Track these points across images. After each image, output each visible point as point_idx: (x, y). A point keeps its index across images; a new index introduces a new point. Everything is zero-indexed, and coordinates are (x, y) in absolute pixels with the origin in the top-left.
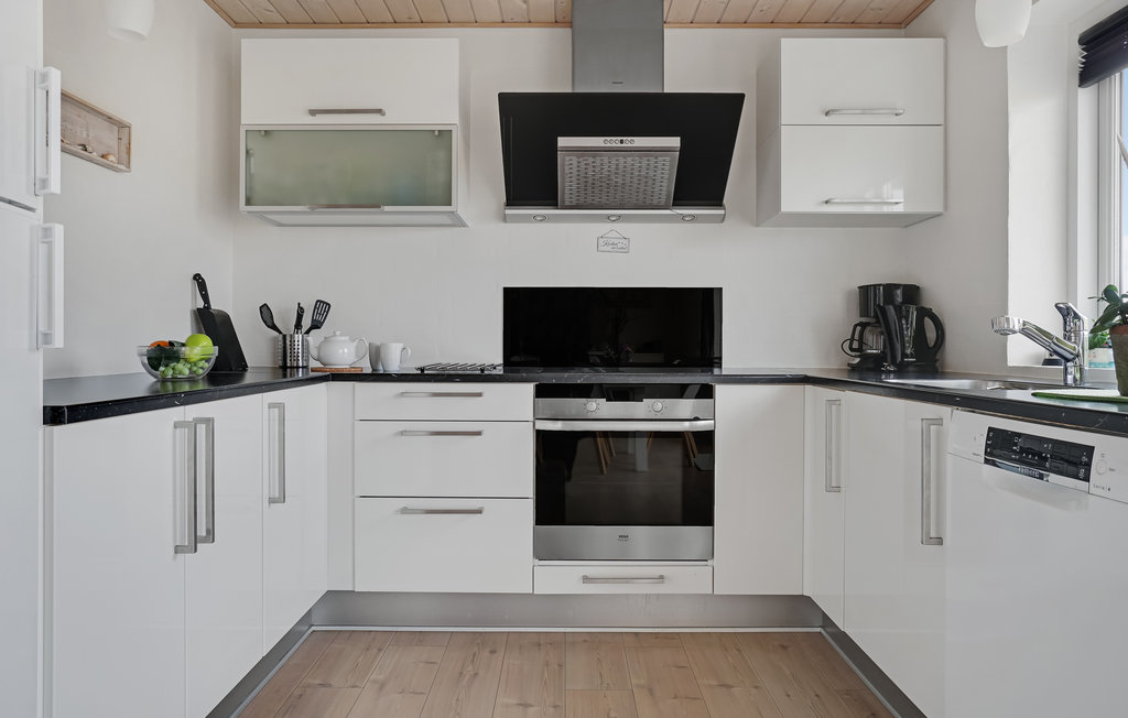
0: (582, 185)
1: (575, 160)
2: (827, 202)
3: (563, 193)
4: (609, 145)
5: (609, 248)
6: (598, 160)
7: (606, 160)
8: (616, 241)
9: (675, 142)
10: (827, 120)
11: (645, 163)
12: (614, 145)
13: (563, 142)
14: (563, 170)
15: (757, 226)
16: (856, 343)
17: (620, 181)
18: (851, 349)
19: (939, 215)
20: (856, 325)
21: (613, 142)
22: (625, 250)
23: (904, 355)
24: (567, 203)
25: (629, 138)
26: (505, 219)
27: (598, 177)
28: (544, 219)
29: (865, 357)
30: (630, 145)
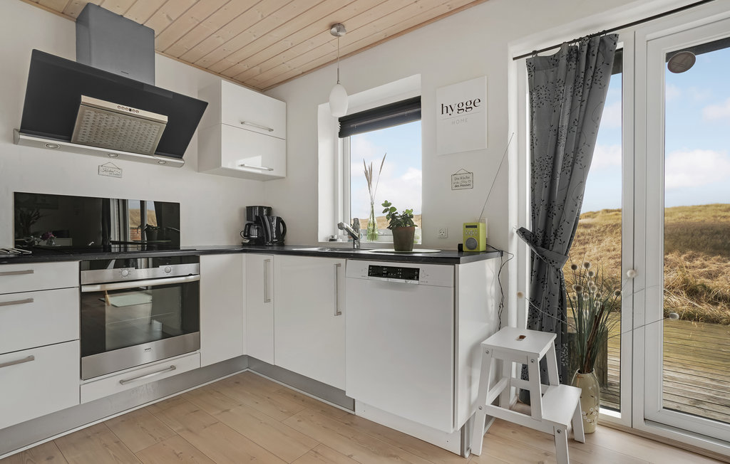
0: (95, 130)
1: (93, 114)
2: (242, 165)
3: (78, 132)
4: (121, 110)
5: (108, 173)
6: (111, 118)
7: (117, 119)
8: (113, 170)
9: (165, 118)
10: (241, 126)
11: (143, 126)
12: (125, 111)
13: (85, 99)
14: (82, 118)
15: (198, 171)
16: (247, 233)
17: (124, 133)
18: (245, 236)
19: (283, 178)
20: (246, 225)
21: (125, 109)
22: (118, 176)
23: (273, 238)
24: (79, 140)
25: (136, 109)
26: (16, 141)
27: (108, 128)
28: (56, 147)
29: (251, 240)
30: (135, 113)
